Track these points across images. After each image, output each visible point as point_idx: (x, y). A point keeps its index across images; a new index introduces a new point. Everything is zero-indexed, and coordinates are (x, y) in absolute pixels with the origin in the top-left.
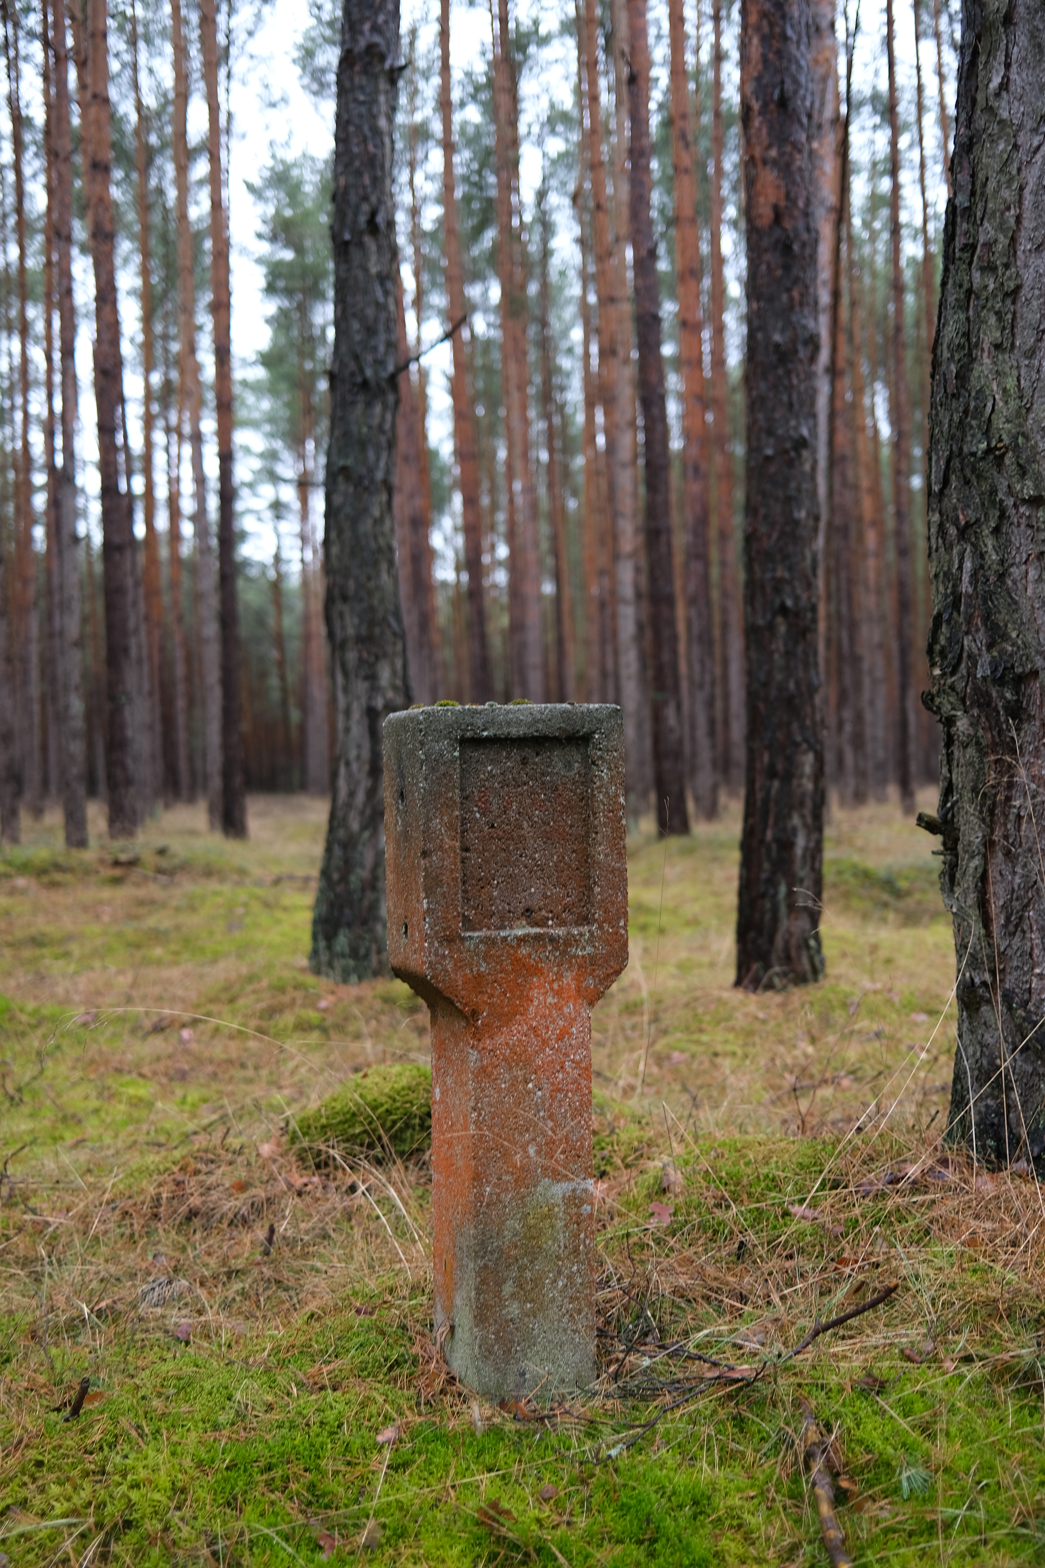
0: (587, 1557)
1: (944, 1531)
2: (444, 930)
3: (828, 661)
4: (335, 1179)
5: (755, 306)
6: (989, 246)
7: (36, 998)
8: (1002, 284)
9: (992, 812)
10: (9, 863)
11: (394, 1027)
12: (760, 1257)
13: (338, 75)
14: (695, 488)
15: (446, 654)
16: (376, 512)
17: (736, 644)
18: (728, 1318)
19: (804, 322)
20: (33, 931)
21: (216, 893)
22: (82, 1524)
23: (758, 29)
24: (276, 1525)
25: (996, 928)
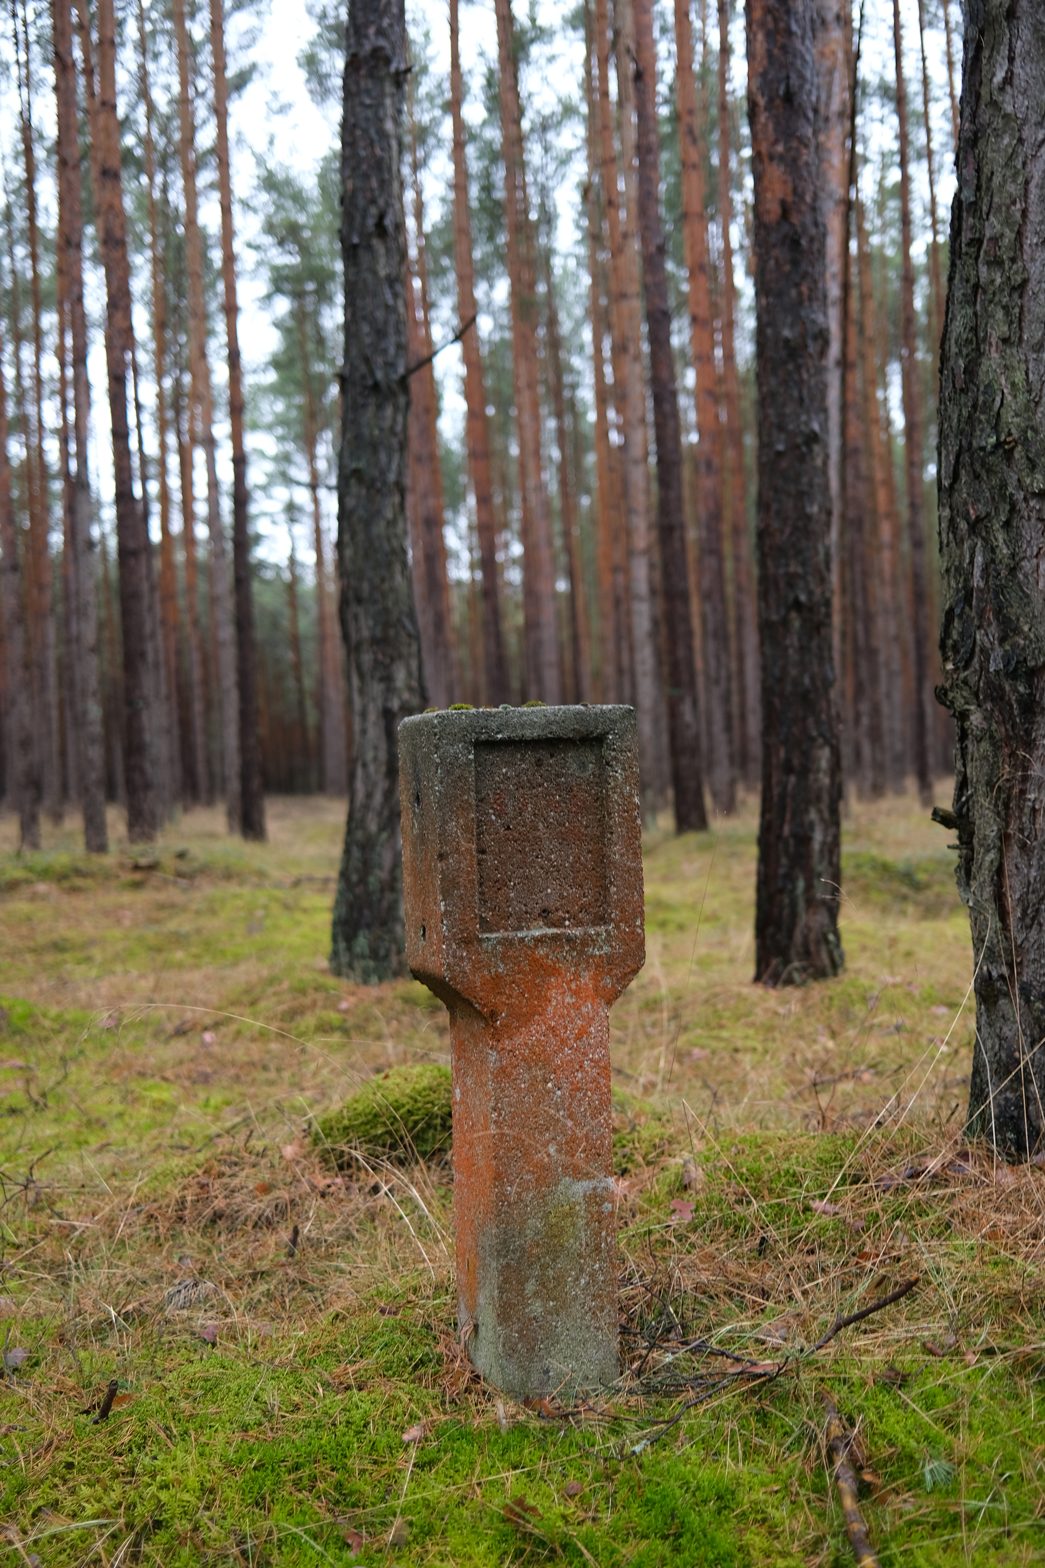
0: (612, 1553)
1: (967, 1524)
2: (462, 931)
3: (843, 655)
4: (358, 1180)
5: (764, 301)
6: (995, 240)
7: (58, 1003)
8: (1009, 278)
9: (1006, 806)
10: (30, 869)
11: (414, 1027)
12: (782, 1252)
13: (345, 79)
14: (708, 483)
15: (460, 653)
16: (389, 514)
17: (752, 638)
18: (750, 1313)
19: (813, 316)
20: (55, 936)
21: (236, 896)
22: (113, 1524)
23: (763, 24)
24: (304, 1524)
25: (1012, 921)
